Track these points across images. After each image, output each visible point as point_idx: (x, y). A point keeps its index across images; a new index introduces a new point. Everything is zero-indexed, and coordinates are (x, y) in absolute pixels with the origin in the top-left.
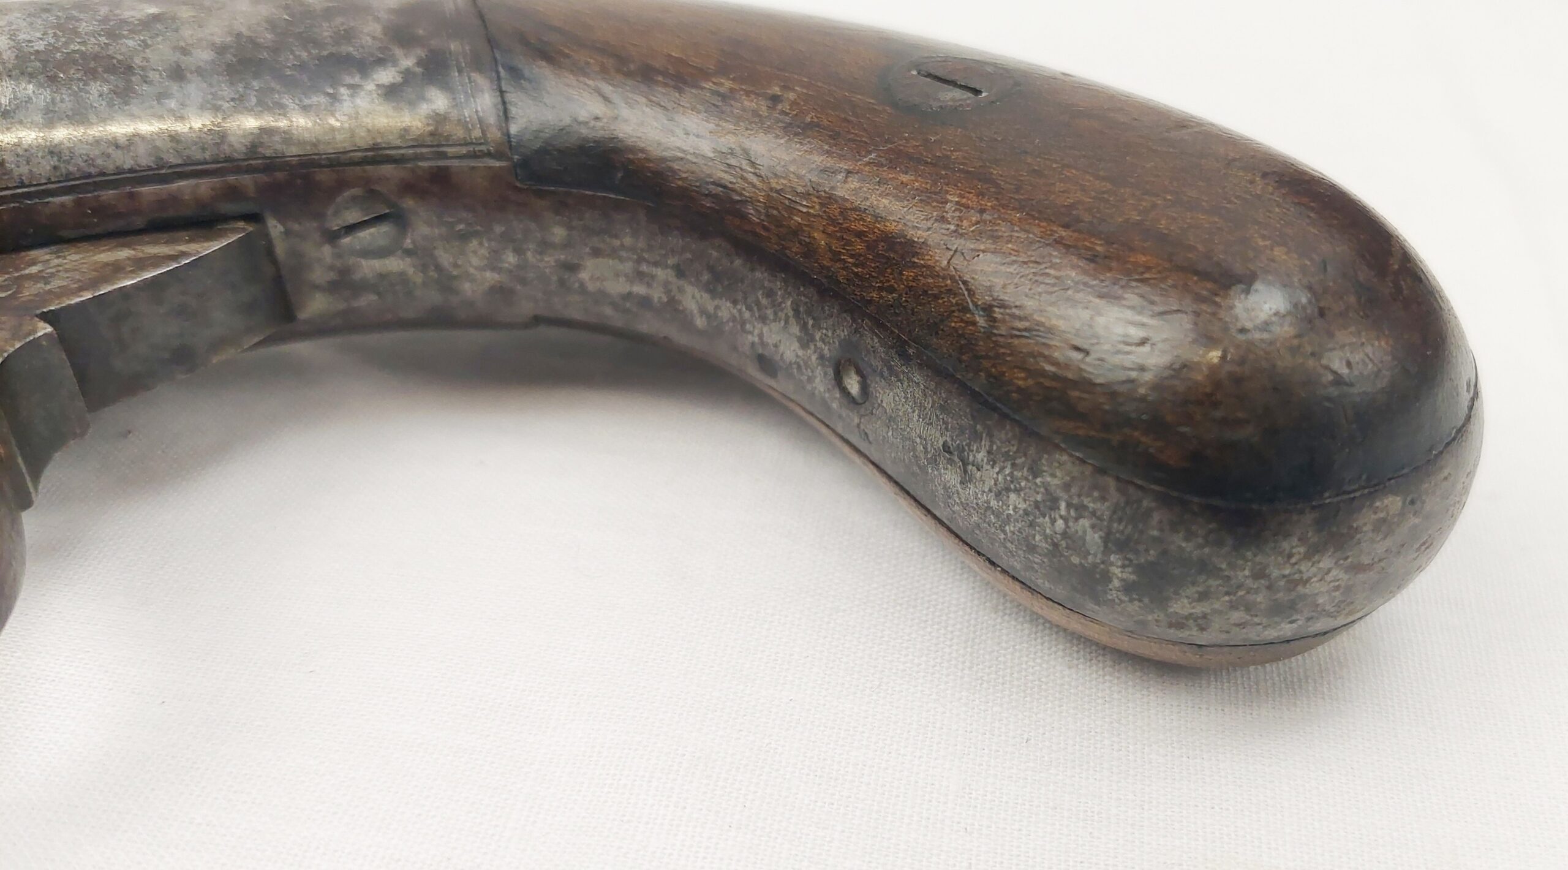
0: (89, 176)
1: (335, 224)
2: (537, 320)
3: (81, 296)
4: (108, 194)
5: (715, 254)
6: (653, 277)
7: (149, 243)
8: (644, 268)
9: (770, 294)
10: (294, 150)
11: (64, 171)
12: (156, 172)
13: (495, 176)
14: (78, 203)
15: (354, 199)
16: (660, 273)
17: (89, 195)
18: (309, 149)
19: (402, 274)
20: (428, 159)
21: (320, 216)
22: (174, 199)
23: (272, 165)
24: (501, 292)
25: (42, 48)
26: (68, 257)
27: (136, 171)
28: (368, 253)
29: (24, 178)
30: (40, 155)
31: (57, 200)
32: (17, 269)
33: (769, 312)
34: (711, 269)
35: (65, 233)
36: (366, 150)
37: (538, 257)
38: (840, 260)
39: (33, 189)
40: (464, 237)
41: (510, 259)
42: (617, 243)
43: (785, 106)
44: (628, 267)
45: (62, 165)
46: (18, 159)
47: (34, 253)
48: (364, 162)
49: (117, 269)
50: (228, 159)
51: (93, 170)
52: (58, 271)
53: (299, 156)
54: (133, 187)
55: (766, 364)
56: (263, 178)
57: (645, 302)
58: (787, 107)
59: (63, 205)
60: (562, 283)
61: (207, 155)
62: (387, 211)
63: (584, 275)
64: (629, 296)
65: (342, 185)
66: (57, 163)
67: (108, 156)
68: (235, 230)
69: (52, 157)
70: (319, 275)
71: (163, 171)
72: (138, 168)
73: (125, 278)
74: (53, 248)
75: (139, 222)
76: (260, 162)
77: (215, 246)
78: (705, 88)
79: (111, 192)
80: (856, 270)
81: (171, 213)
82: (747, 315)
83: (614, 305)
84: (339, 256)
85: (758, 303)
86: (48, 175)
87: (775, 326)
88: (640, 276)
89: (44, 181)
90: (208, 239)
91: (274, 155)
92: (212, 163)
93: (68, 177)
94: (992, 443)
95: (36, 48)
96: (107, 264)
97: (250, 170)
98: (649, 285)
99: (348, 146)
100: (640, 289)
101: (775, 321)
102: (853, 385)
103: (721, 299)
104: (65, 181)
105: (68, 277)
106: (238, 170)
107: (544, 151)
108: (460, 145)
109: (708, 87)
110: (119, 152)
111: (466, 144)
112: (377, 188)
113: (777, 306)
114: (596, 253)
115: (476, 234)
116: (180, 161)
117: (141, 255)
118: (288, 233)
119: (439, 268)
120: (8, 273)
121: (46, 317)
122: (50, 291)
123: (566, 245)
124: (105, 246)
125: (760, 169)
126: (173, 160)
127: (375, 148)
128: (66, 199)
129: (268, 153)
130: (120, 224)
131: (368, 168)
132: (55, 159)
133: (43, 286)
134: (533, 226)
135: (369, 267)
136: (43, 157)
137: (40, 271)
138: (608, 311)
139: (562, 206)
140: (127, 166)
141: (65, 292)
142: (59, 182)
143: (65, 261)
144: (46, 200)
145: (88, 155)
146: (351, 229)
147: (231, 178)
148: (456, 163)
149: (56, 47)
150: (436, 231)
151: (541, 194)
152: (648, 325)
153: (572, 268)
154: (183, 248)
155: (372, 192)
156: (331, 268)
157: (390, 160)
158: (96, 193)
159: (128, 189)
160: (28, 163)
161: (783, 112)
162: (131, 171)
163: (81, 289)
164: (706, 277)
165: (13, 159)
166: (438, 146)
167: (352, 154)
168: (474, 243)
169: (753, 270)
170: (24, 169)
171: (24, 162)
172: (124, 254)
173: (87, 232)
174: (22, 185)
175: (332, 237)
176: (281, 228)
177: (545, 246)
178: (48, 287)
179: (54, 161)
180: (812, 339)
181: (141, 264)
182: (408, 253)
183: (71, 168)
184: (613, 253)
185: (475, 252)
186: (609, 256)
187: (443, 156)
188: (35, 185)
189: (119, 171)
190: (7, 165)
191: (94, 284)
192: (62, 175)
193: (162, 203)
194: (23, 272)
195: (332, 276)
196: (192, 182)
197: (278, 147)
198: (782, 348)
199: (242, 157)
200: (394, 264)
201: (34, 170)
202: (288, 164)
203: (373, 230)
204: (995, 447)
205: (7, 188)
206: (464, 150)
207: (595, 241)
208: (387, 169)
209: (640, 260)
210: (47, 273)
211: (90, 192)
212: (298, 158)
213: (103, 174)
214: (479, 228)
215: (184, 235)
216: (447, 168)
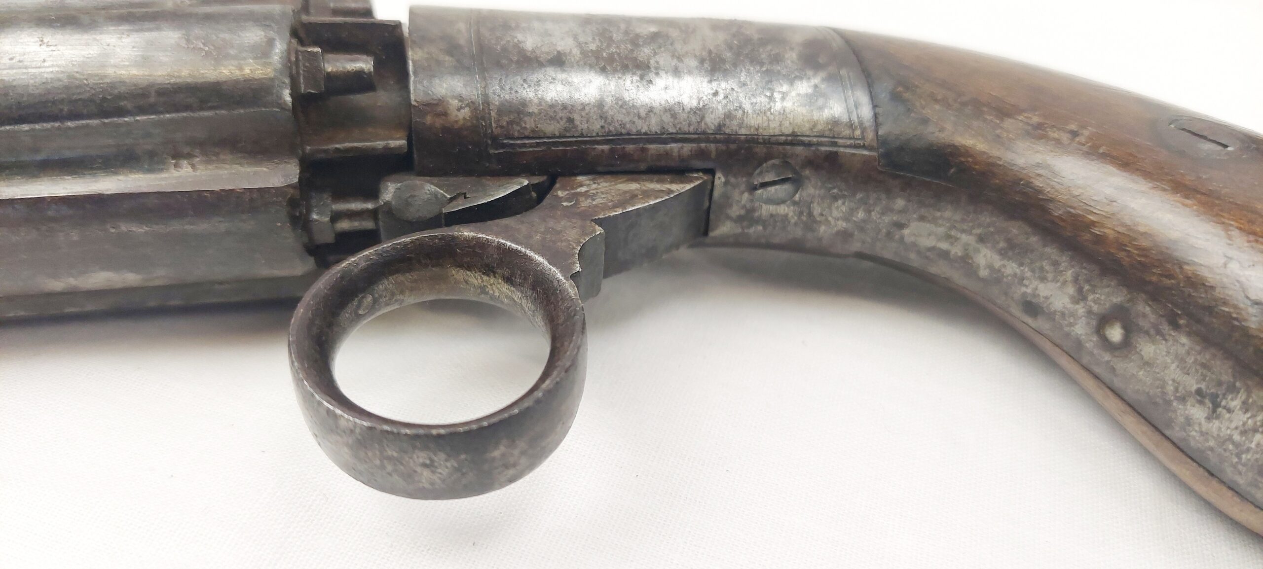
0: (621, 134)
1: (757, 181)
2: (860, 256)
3: (616, 211)
4: (630, 147)
5: (1015, 231)
6: (957, 239)
7: (646, 180)
8: (953, 233)
9: (1055, 264)
10: (743, 131)
11: (607, 130)
12: (659, 136)
13: (866, 161)
14: (612, 151)
15: (774, 165)
16: (964, 238)
17: (618, 146)
18: (753, 131)
19: (786, 216)
20: (826, 146)
21: (750, 175)
22: (667, 154)
23: (730, 139)
24: (846, 235)
25: (594, 49)
26: (601, 184)
27: (649, 135)
28: (769, 201)
29: (583, 131)
30: (595, 117)
31: (600, 147)
32: (573, 188)
33: (1050, 276)
34: (1009, 241)
35: (600, 169)
36: (787, 136)
37: (878, 216)
38: (1125, 250)
39: (588, 139)
40: (835, 198)
41: (861, 215)
42: (938, 214)
43: (1082, 139)
44: (941, 230)
45: (606, 126)
46: (582, 119)
47: (580, 178)
48: (786, 143)
49: (633, 197)
50: (704, 133)
51: (624, 131)
52: (597, 193)
53: (746, 135)
54: (645, 145)
55: (1032, 308)
56: (722, 147)
57: (945, 255)
58: (1083, 140)
59: (603, 151)
60: (889, 234)
61: (691, 129)
62: (790, 176)
63: (906, 232)
64: (932, 249)
65: (768, 157)
66: (603, 124)
67: (634, 123)
68: (697, 179)
69: (601, 120)
70: (735, 211)
71: (664, 136)
72: (649, 133)
73: (638, 203)
74: (590, 176)
75: (643, 166)
76: (722, 136)
77: (688, 187)
78: (1018, 119)
79: (631, 146)
80: (1139, 259)
81: (663, 163)
82: (1028, 274)
83: (919, 253)
84: (752, 201)
85: (1042, 269)
86: (597, 131)
87: (1051, 285)
88: (948, 237)
89: (594, 134)
90: (682, 182)
91: (731, 133)
92: (693, 134)
93: (609, 133)
94: (1248, 397)
95: (591, 48)
96: (625, 192)
97: (716, 141)
98: (952, 244)
99: (777, 132)
100: (944, 246)
101: (1052, 281)
102: (1115, 334)
103: (1008, 261)
104: (607, 136)
105: (604, 198)
106: (708, 141)
107: (901, 149)
108: (846, 138)
109: (1020, 119)
110: (640, 121)
111: (850, 138)
112: (789, 160)
113: (1058, 272)
114: (922, 218)
115: (844, 197)
116: (674, 131)
117: (644, 188)
118: (726, 183)
119: (810, 214)
120: (568, 190)
121: (600, 222)
122: (596, 206)
123: (901, 212)
124: (620, 179)
125: (1062, 180)
126: (672, 130)
127: (794, 134)
128: (606, 147)
129: (728, 131)
130: (631, 166)
131: (789, 147)
132: (603, 121)
133: (591, 201)
134: (883, 196)
135: (766, 210)
136: (596, 119)
137: (586, 191)
138: (913, 256)
139: (907, 186)
140: (643, 131)
141: (604, 208)
142: (603, 136)
143: (599, 186)
144: (594, 147)
145: (622, 121)
146: (764, 185)
147: (703, 145)
148: (842, 150)
149: (602, 49)
150: (817, 192)
151: (896, 177)
152: (940, 269)
153: (900, 226)
154: (668, 186)
155: (787, 162)
156: (744, 207)
157: (802, 143)
158: (622, 146)
159: (641, 145)
160: (587, 122)
161: (1080, 143)
162: (645, 134)
163: (615, 207)
164: (1002, 245)
165: (579, 119)
166: (834, 137)
167: (778, 137)
168: (840, 202)
169: (1045, 246)
170: (585, 126)
171: (585, 122)
172: (634, 186)
173: (612, 169)
174: (582, 135)
175: (753, 189)
176: (723, 179)
177: (887, 210)
178: (594, 203)
179: (602, 123)
180: (1084, 299)
181: (647, 194)
182: (795, 203)
183: (612, 128)
184: (934, 221)
185: (837, 208)
186: (929, 221)
187: (835, 144)
188: (589, 137)
189: (639, 133)
190: (575, 122)
191: (622, 204)
192: (605, 132)
193: (659, 156)
194: (576, 191)
195: (743, 212)
196: (680, 145)
197: (734, 128)
198: (1052, 300)
199: (711, 132)
200: (783, 209)
201: (591, 127)
202: (739, 139)
203: (777, 187)
204: (1250, 401)
205: (573, 137)
206: (849, 142)
207: (923, 211)
208: (799, 149)
209: (950, 229)
210: (591, 193)
211: (619, 145)
212: (745, 137)
213: (629, 134)
214: (846, 193)
215: (668, 178)
216: (836, 153)
